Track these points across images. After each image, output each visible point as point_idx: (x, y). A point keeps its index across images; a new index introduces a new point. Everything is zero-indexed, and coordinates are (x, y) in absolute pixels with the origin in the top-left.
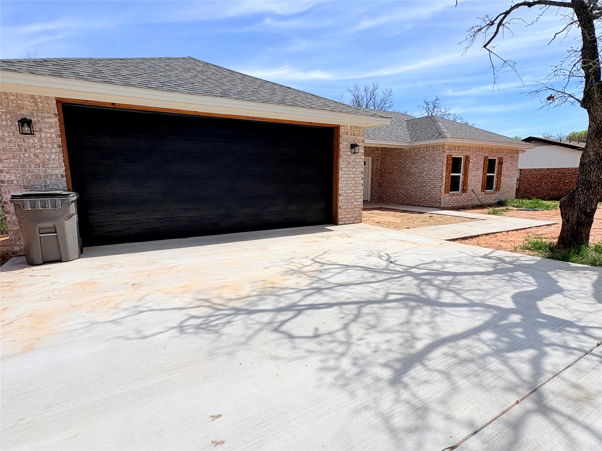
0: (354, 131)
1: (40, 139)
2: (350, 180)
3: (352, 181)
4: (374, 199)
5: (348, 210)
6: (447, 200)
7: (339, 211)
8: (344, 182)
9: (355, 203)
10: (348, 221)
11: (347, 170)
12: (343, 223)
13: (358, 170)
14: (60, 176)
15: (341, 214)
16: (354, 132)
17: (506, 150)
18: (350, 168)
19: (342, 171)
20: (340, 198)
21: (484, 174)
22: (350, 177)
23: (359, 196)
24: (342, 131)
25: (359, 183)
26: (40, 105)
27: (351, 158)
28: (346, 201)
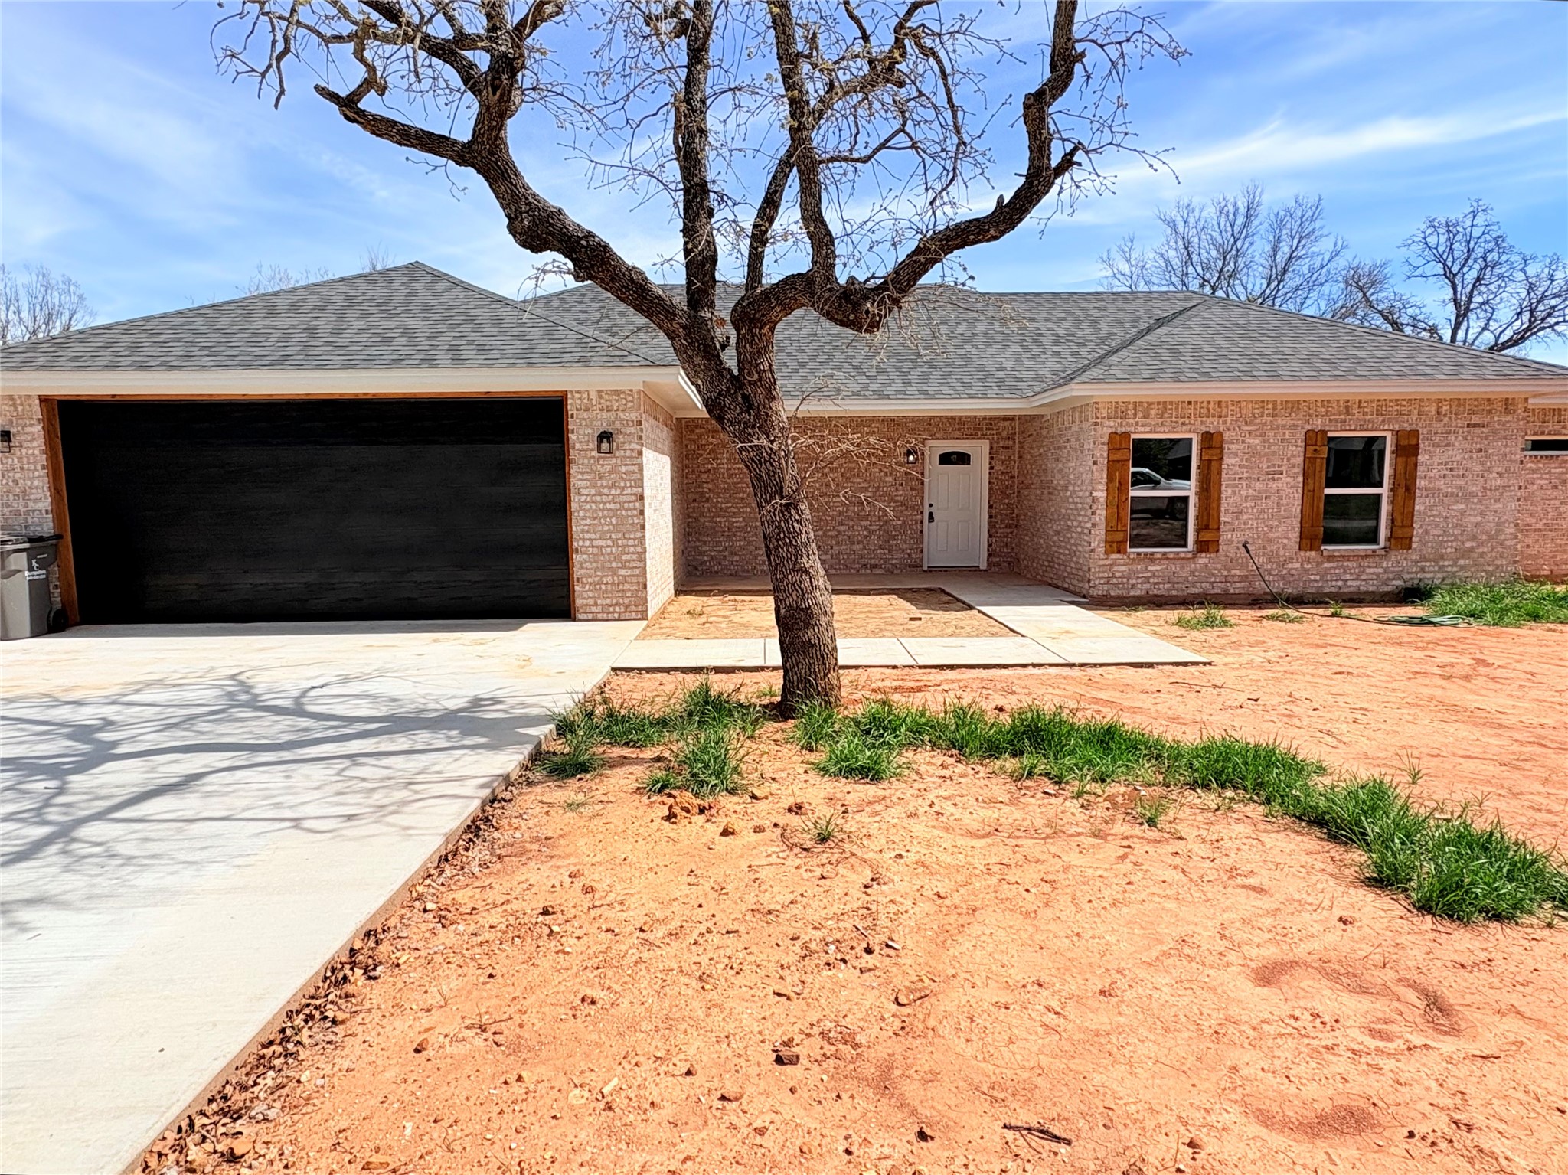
0: (610, 401)
1: (20, 459)
2: (604, 517)
3: (611, 518)
4: (998, 565)
5: (603, 587)
6: (1117, 575)
7: (577, 588)
8: (588, 521)
9: (622, 572)
10: (603, 612)
11: (593, 492)
12: (590, 616)
13: (628, 491)
14: (44, 512)
15: (583, 595)
16: (608, 403)
17: (1440, 401)
18: (602, 487)
19: (579, 494)
20: (577, 558)
21: (1309, 493)
22: (603, 510)
23: (633, 553)
24: (572, 405)
25: (633, 524)
26: (20, 408)
27: (603, 465)
28: (595, 565)
